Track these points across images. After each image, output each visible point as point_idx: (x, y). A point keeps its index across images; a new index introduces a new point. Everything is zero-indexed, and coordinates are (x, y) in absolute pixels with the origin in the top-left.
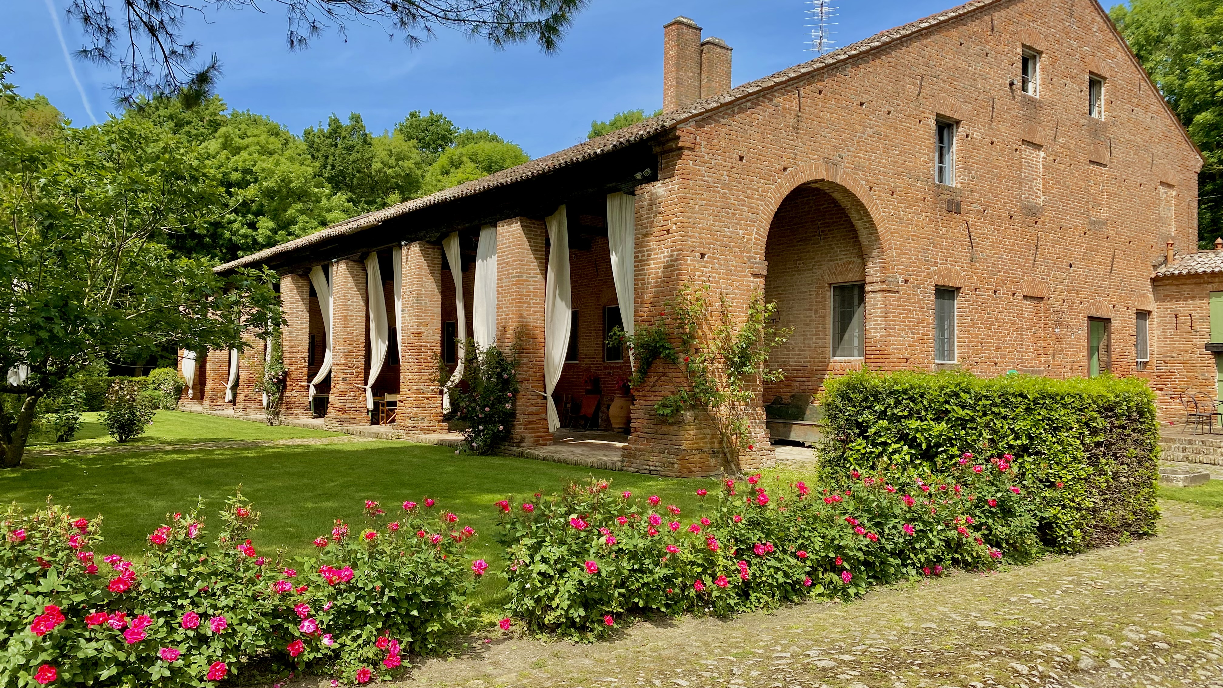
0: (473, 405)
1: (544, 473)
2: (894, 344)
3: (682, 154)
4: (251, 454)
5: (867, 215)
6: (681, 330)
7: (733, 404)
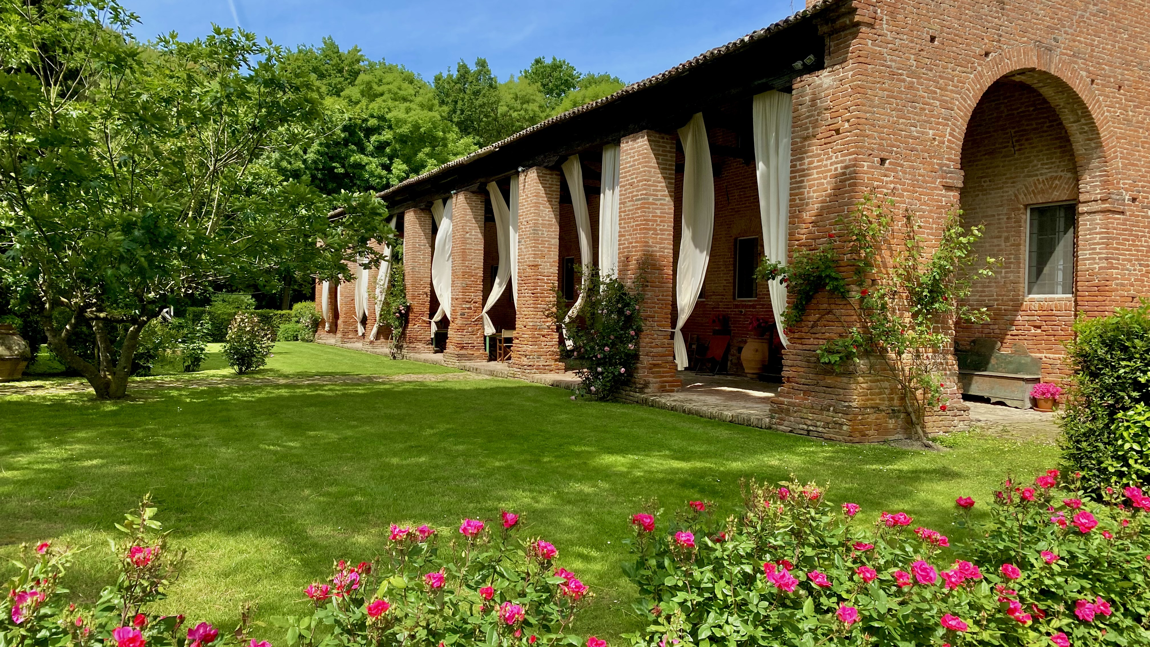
0: (592, 344)
1: (674, 428)
2: (1117, 279)
3: (858, 32)
4: (361, 390)
5: (1087, 114)
6: (854, 256)
7: (918, 351)
